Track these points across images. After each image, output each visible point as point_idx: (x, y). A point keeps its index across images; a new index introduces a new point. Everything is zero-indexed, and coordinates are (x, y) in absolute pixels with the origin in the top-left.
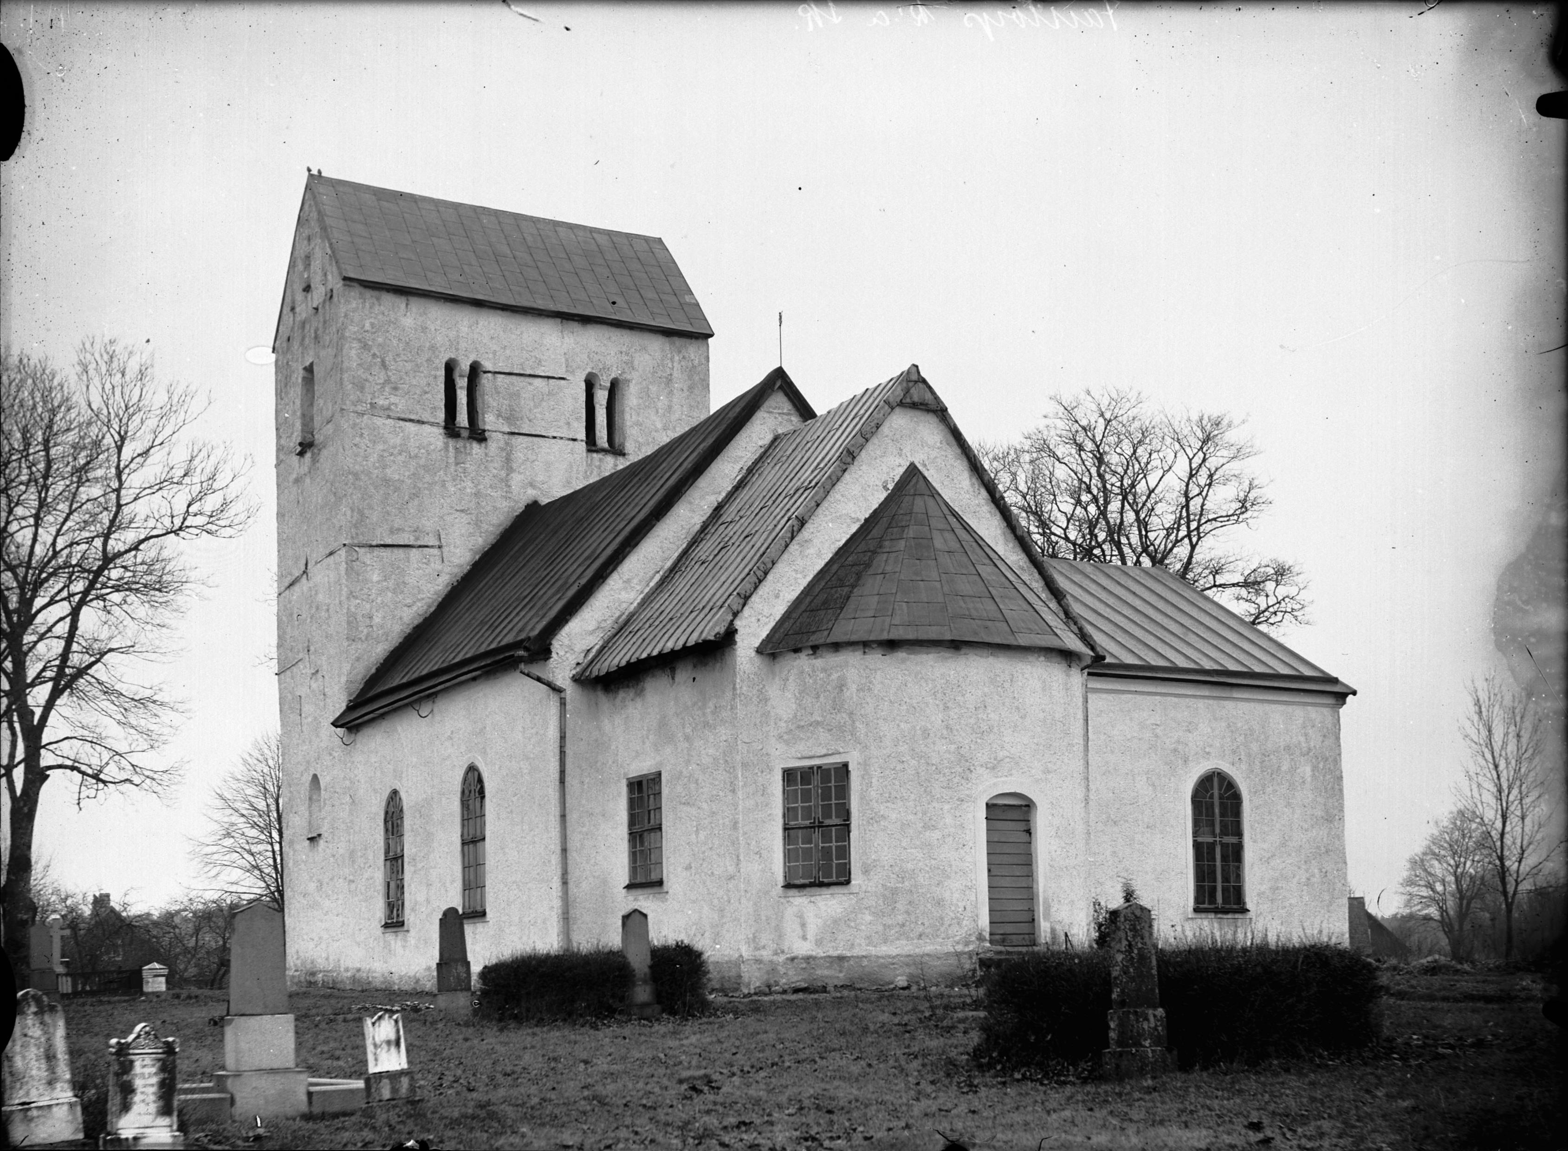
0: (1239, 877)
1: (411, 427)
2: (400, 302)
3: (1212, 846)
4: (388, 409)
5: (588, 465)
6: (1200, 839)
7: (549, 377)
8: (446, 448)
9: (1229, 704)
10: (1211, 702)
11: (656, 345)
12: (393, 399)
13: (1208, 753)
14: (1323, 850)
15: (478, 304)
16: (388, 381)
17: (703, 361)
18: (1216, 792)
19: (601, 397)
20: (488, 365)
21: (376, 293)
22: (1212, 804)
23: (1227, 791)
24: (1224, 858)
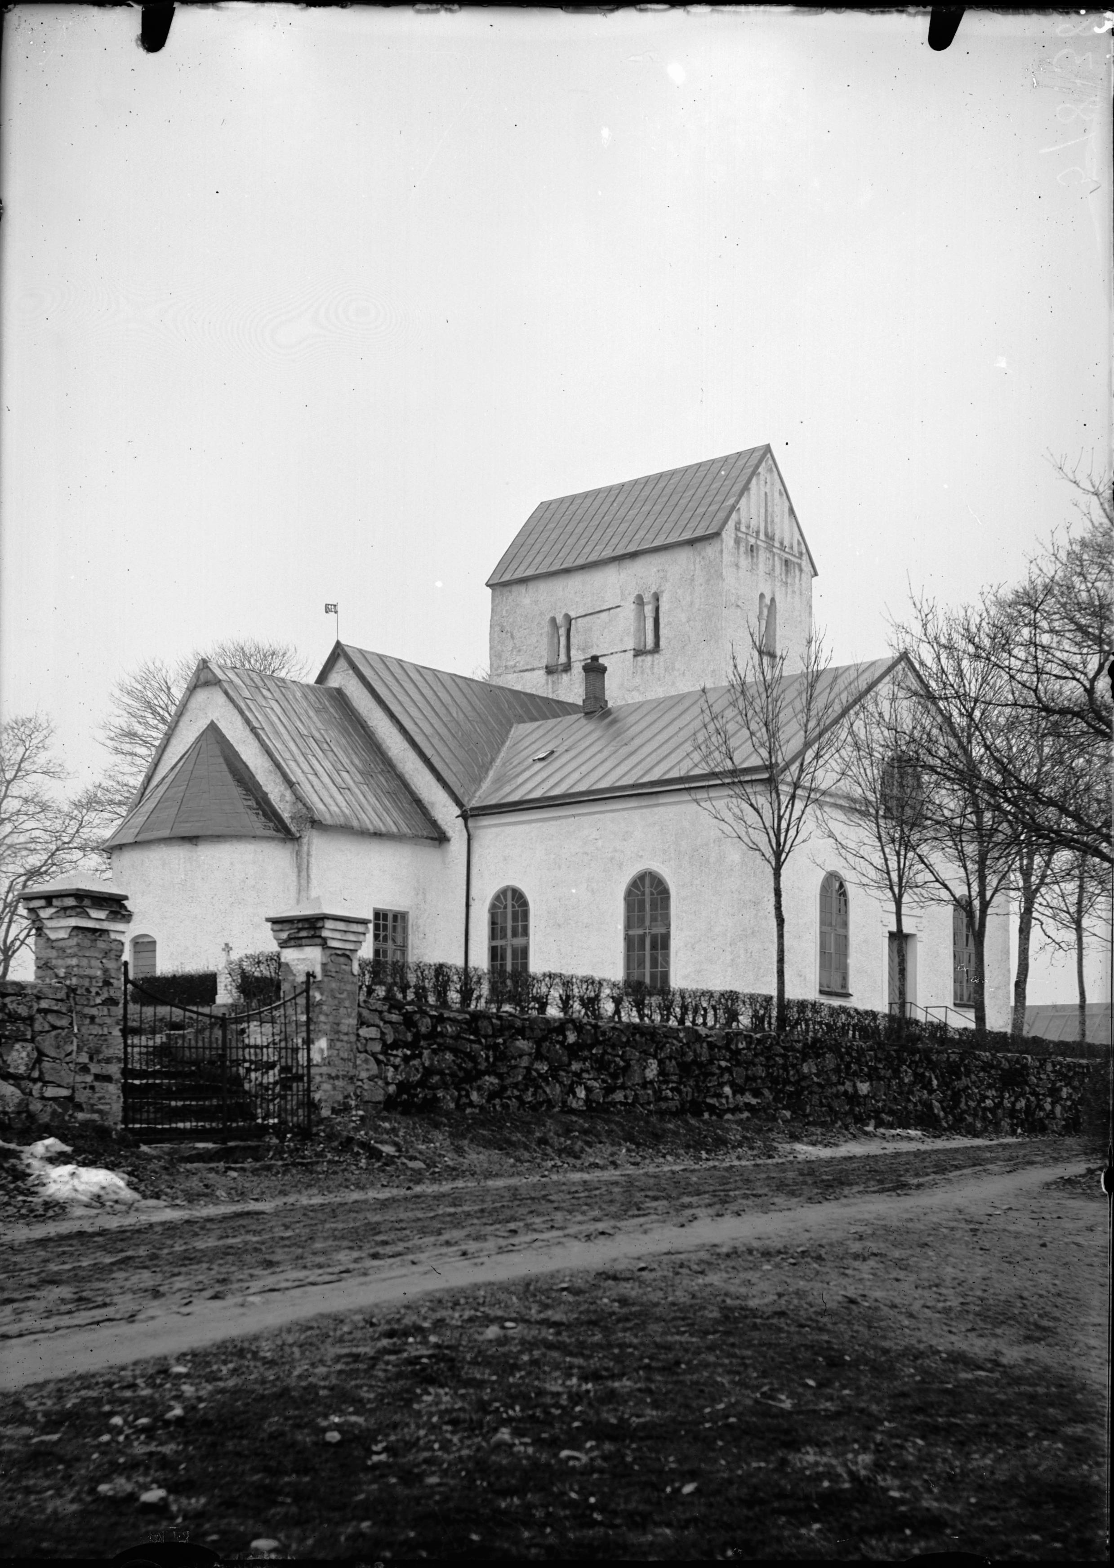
0: (667, 962)
1: (527, 675)
2: (522, 589)
3: (642, 938)
4: (515, 666)
5: (635, 667)
6: (631, 933)
7: (609, 609)
8: (547, 680)
9: (661, 810)
10: (644, 811)
11: (683, 556)
12: (518, 659)
13: (641, 857)
14: (749, 931)
15: (567, 571)
16: (514, 648)
17: (717, 554)
18: (647, 891)
19: (649, 610)
20: (573, 614)
21: (508, 588)
22: (644, 901)
23: (657, 886)
24: (654, 947)
